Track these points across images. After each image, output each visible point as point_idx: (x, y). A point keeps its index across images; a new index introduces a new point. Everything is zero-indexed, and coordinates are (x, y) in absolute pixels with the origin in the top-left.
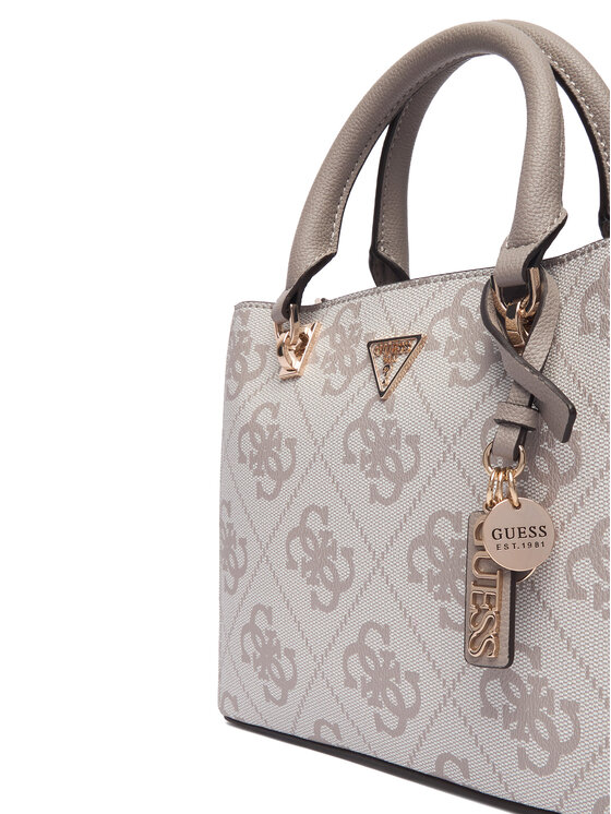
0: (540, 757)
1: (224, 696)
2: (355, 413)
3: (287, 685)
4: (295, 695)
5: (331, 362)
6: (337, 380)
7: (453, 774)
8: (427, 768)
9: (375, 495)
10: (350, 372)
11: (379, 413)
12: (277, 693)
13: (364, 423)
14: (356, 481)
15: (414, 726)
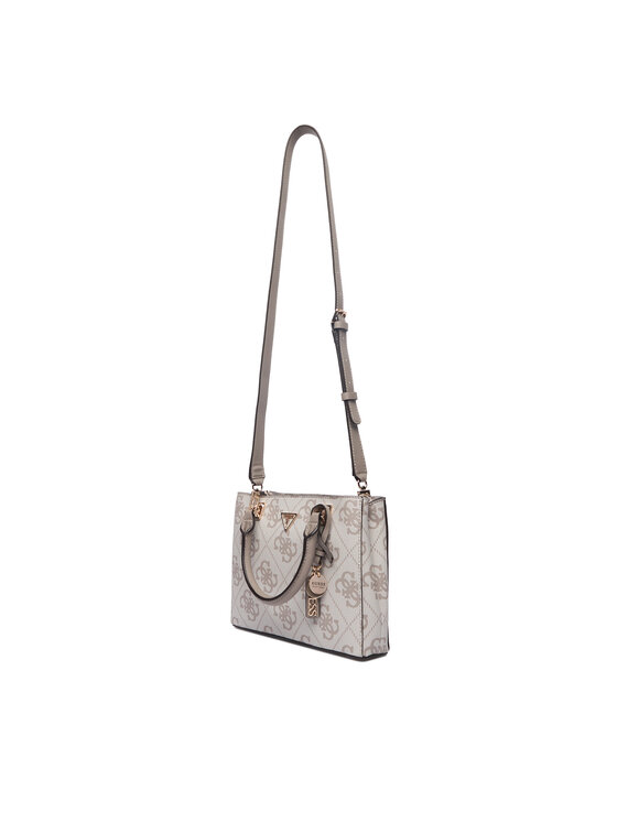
0: (329, 635)
1: (233, 619)
2: (278, 535)
3: (256, 615)
4: (258, 618)
5: (270, 517)
6: (272, 523)
7: (306, 641)
8: (298, 640)
9: (284, 560)
10: (276, 521)
11: (285, 535)
12: (252, 618)
13: (280, 538)
14: (278, 554)
15: (295, 627)
